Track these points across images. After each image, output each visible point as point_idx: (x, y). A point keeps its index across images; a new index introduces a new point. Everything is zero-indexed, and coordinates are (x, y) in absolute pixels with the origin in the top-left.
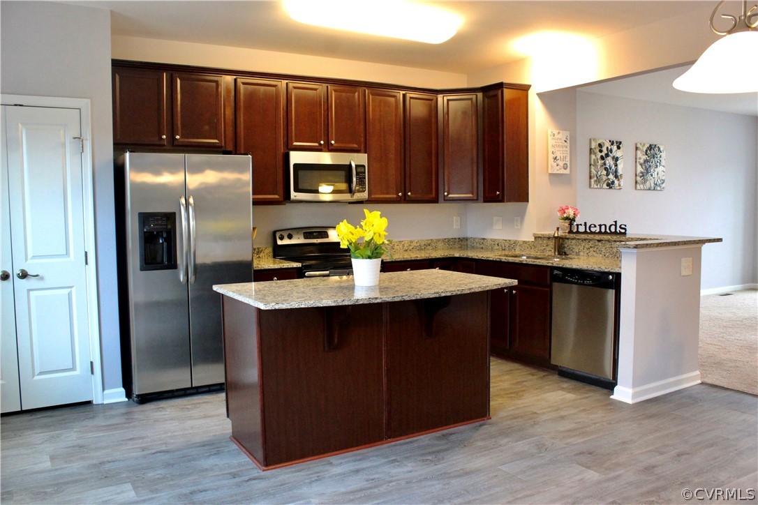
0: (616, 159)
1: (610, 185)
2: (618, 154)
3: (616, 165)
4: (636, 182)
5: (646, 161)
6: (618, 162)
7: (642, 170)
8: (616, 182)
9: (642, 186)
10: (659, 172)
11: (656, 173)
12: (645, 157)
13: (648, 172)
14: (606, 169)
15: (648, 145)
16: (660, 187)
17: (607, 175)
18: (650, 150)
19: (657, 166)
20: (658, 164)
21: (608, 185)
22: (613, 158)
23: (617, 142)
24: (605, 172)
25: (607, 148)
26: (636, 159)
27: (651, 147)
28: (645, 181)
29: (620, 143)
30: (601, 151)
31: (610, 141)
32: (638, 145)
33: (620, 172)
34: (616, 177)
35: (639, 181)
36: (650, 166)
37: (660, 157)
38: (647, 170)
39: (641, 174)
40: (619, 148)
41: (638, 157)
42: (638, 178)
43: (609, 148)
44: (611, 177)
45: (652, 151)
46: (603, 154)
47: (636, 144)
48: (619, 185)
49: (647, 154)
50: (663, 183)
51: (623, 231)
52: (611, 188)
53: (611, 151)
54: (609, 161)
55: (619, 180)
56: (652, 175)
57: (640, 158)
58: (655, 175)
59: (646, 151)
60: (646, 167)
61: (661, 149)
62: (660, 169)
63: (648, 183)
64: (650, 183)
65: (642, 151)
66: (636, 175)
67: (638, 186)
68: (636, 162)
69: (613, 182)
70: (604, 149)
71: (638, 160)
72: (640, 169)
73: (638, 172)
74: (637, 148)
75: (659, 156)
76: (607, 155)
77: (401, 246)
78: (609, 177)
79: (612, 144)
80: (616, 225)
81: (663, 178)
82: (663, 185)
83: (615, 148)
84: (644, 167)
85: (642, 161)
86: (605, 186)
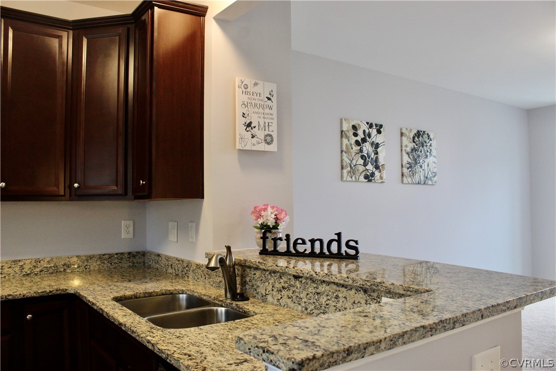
0: (377, 146)
1: (369, 178)
2: (379, 139)
3: (376, 153)
4: (403, 175)
5: (414, 150)
6: (379, 150)
7: (410, 161)
8: (377, 173)
9: (409, 179)
10: (430, 163)
11: (426, 164)
12: (412, 145)
13: (416, 163)
14: (362, 157)
15: (416, 132)
16: (432, 180)
17: (365, 165)
18: (418, 137)
19: (427, 156)
20: (428, 154)
21: (366, 177)
22: (372, 144)
23: (376, 125)
24: (361, 162)
25: (364, 131)
26: (401, 146)
27: (419, 134)
28: (413, 174)
29: (381, 126)
30: (356, 135)
31: (368, 123)
32: (404, 131)
33: (381, 161)
34: (377, 167)
35: (405, 174)
36: (419, 156)
37: (431, 145)
38: (415, 160)
39: (408, 166)
40: (379, 132)
41: (404, 145)
42: (405, 170)
43: (367, 131)
44: (370, 167)
45: (421, 139)
46: (359, 138)
47: (401, 129)
48: (381, 178)
49: (414, 142)
50: (434, 176)
51: (352, 252)
52: (370, 181)
53: (369, 136)
54: (367, 148)
55: (380, 172)
56: (421, 167)
57: (406, 146)
58: (425, 166)
59: (414, 138)
60: (414, 157)
61: (431, 137)
62: (430, 159)
63: (417, 177)
64: (420, 175)
65: (408, 137)
66: (402, 166)
67: (405, 178)
68: (402, 150)
69: (373, 174)
70: (360, 132)
71: (404, 148)
72: (406, 159)
73: (405, 162)
74: (402, 134)
75: (429, 144)
76: (364, 140)
77: (17, 269)
78: (367, 167)
79: (371, 126)
80: (339, 241)
81: (435, 170)
82: (435, 179)
83: (374, 132)
84: (411, 157)
85: (409, 150)
86: (362, 178)
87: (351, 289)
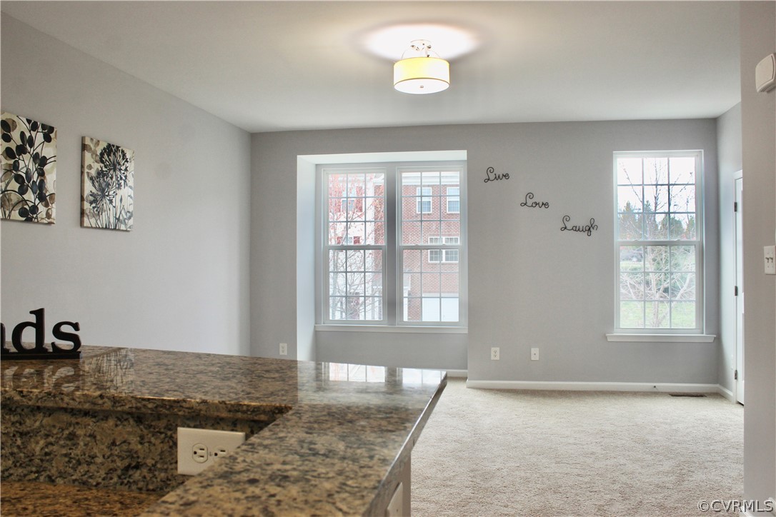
0: (41, 161)
1: (28, 214)
2: (47, 151)
3: (41, 174)
4: (82, 213)
5: (100, 174)
6: (46, 168)
7: (94, 191)
8: (42, 209)
9: (93, 221)
10: (125, 196)
11: (118, 198)
12: (97, 166)
13: (104, 196)
14: (18, 178)
15: (105, 145)
16: (126, 224)
17: (22, 191)
18: (109, 155)
19: (120, 185)
20: (122, 182)
21: (23, 213)
22: (36, 157)
23: (44, 127)
24: (15, 186)
25: (22, 134)
26: (82, 167)
27: (110, 150)
28: (98, 213)
29: (51, 129)
30: (7, 138)
31: (29, 121)
32: (88, 142)
33: (50, 187)
34: (42, 197)
35: (87, 212)
36: (108, 185)
37: (126, 170)
38: (103, 190)
39: (91, 198)
40: (48, 139)
41: (86, 164)
42: (87, 206)
43: (28, 135)
44: (30, 196)
45: (112, 158)
46: (13, 145)
47: (83, 139)
48: (48, 216)
49: (102, 162)
50: (130, 218)
52: (29, 220)
53: (32, 145)
54: (26, 163)
55: (47, 205)
56: (111, 202)
57: (90, 167)
58: (116, 201)
59: (102, 154)
60: (100, 185)
61: (128, 156)
62: (125, 192)
63: (104, 216)
64: (108, 217)
65: (94, 153)
66: (82, 199)
67: (86, 219)
68: (82, 173)
69: (34, 209)
70: (15, 135)
71: (86, 170)
72: (89, 187)
73: (86, 193)
74: (84, 147)
75: (123, 168)
76: (21, 150)
78: (26, 197)
79: (34, 127)
80: (39, 326)
81: (131, 209)
82: (131, 222)
83: (39, 137)
84: (97, 184)
85: (93, 172)
86: (15, 214)
87: (106, 418)
